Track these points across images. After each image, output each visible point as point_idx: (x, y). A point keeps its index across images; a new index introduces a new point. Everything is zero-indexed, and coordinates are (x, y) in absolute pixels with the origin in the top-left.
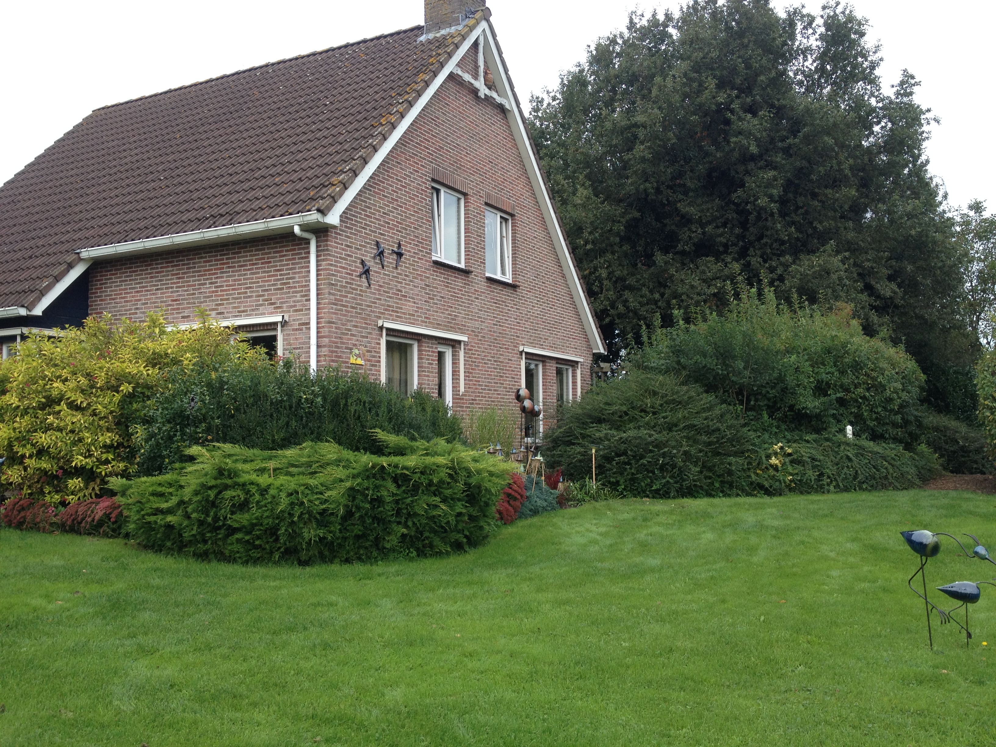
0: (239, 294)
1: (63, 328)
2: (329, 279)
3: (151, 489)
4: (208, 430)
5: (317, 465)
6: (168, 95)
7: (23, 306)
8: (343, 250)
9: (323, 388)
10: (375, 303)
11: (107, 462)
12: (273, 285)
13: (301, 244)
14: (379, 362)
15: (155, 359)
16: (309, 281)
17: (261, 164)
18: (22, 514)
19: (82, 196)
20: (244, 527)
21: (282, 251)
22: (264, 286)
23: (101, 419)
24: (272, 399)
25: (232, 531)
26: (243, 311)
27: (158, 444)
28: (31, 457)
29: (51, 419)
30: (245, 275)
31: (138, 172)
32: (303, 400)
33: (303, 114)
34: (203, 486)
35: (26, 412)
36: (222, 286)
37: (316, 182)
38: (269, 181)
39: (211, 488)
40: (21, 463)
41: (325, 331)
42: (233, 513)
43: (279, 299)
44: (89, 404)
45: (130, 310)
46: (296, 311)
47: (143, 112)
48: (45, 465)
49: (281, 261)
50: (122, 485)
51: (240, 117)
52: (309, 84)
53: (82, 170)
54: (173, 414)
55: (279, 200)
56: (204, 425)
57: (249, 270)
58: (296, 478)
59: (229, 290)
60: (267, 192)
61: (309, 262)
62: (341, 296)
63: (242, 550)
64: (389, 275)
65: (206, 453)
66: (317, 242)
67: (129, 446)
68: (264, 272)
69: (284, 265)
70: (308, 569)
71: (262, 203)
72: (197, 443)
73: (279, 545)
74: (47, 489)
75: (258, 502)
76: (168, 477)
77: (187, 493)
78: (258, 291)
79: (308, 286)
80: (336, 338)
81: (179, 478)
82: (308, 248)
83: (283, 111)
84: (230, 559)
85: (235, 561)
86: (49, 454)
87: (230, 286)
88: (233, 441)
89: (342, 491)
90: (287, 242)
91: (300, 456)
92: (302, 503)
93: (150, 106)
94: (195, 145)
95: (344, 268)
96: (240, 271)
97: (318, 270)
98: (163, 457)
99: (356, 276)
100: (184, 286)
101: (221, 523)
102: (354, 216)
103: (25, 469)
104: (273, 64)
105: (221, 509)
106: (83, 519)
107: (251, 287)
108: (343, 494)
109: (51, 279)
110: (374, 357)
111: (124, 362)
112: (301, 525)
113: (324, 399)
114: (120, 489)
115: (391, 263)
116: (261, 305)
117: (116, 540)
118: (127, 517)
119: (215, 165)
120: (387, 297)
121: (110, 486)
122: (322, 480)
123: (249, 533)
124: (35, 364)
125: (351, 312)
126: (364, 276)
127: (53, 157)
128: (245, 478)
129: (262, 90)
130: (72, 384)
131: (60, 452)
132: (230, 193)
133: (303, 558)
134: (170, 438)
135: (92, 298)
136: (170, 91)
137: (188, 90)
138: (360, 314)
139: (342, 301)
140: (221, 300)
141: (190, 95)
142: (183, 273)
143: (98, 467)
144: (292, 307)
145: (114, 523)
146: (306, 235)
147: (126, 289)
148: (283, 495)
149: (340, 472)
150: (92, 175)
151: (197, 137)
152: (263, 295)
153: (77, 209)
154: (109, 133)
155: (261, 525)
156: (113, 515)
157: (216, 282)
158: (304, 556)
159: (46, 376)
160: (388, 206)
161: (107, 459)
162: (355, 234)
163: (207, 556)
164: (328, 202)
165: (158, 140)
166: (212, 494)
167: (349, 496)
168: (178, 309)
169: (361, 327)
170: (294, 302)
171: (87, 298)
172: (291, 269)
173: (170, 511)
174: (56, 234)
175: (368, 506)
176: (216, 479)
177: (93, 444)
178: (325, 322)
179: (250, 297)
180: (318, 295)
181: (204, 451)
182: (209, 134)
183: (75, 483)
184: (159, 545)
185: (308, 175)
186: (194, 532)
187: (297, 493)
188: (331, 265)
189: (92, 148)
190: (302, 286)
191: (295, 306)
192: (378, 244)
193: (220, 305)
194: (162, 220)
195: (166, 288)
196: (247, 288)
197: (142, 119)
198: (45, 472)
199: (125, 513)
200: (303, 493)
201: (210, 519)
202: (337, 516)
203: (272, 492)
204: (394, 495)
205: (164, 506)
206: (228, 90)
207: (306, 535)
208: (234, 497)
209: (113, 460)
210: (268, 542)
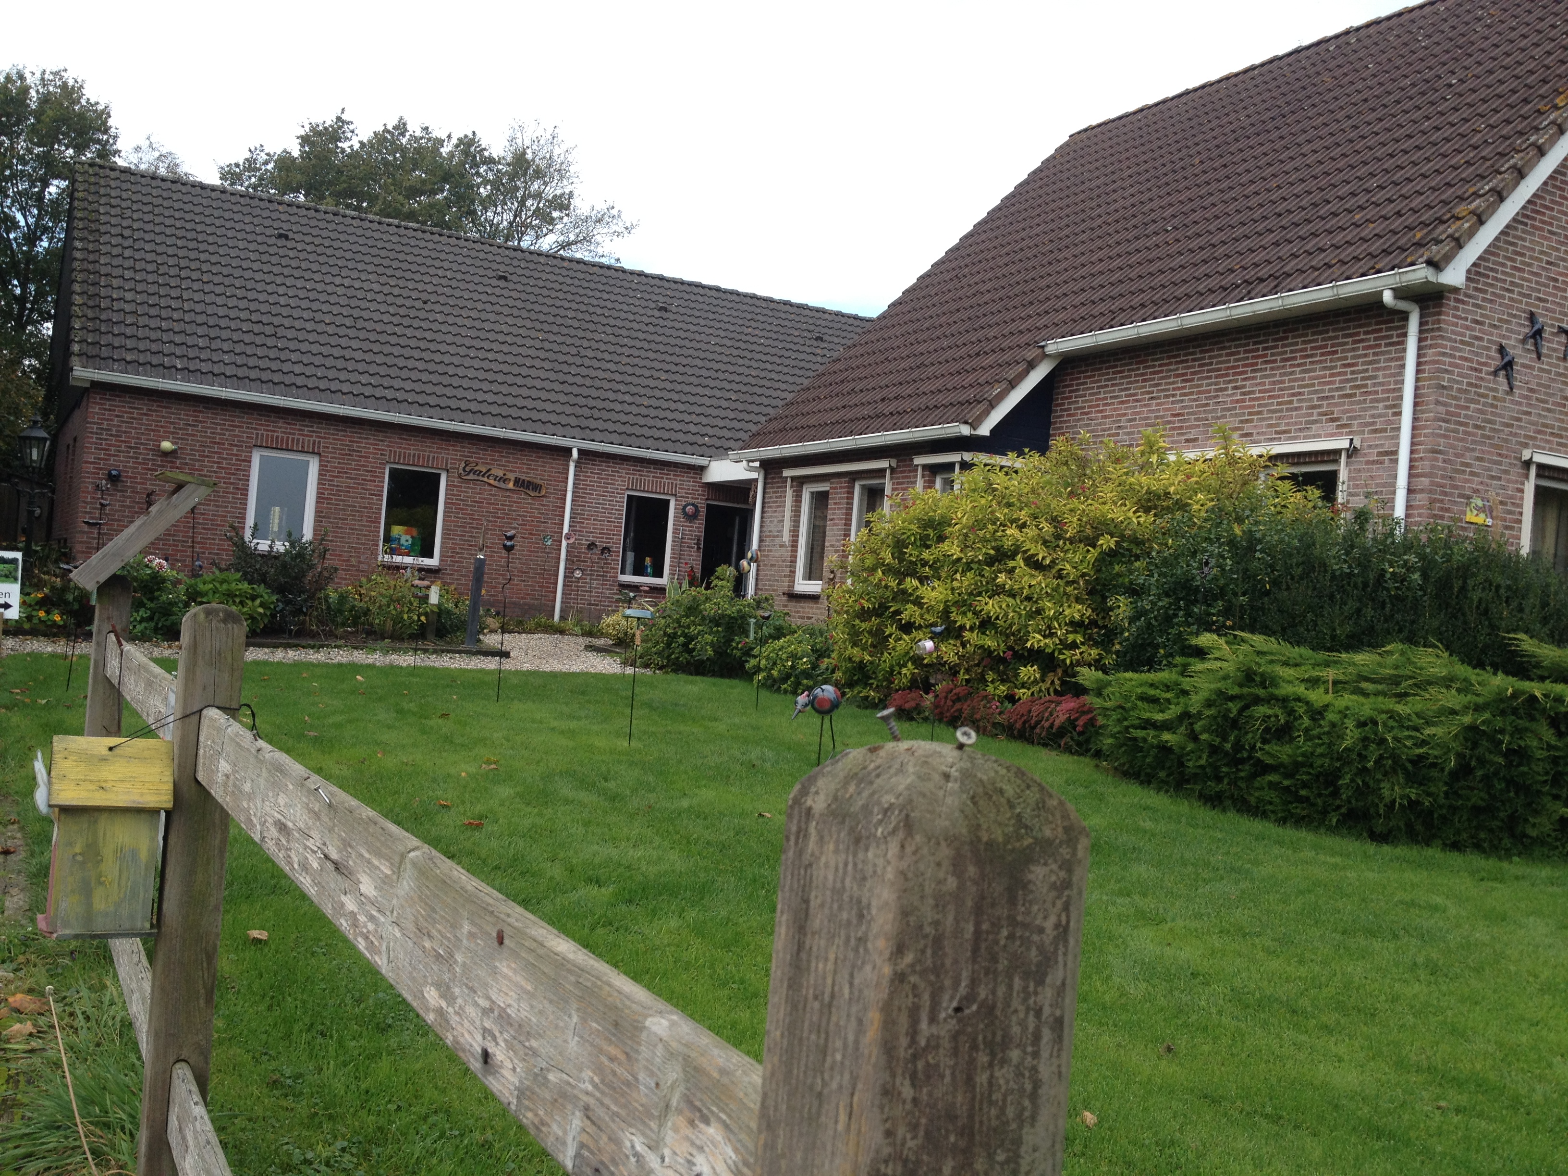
0: (1279, 404)
1: (1021, 454)
2: (1438, 378)
3: (1139, 690)
4: (1227, 612)
5: (1410, 682)
6: (1184, 99)
7: (966, 422)
8: (1467, 328)
9: (1422, 557)
10: (1519, 420)
11: (1074, 646)
12: (1338, 389)
13: (1392, 321)
14: (1520, 522)
15: (1149, 500)
16: (1402, 382)
17: (1330, 195)
18: (958, 706)
19: (1050, 263)
20: (1282, 765)
21: (1358, 334)
22: (1323, 391)
23: (1068, 583)
24: (1334, 571)
25: (1263, 769)
26: (1285, 432)
27: (1149, 625)
28: (972, 629)
29: (1002, 578)
30: (1291, 373)
31: (1134, 221)
32: (1388, 576)
33: (1408, 105)
34: (1220, 693)
35: (968, 567)
36: (1253, 392)
37: (1426, 216)
38: (1343, 220)
39: (1232, 698)
40: (959, 636)
41: (1424, 467)
42: (1265, 741)
43: (1347, 411)
44: (1053, 561)
45: (1110, 429)
46: (1375, 431)
47: (1145, 129)
48: (990, 642)
49: (1354, 350)
50: (1098, 681)
51: (1299, 122)
52: (1421, 54)
53: (1052, 226)
54: (1175, 583)
55: (1359, 250)
56: (1220, 603)
57: (1299, 365)
58: (1372, 699)
59: (1263, 398)
60: (1339, 238)
61: (1404, 350)
62: (1457, 406)
63: (1277, 800)
64: (1549, 372)
65: (1225, 646)
66: (1421, 316)
67: (1105, 627)
68: (1325, 368)
69: (1359, 356)
70: (1386, 848)
71: (1330, 257)
72: (1209, 630)
73: (1338, 802)
74: (990, 676)
75: (1307, 730)
76: (1164, 676)
77: (1195, 702)
78: (1311, 400)
79: (1400, 390)
80: (1443, 477)
81: (1181, 679)
82: (1405, 327)
83: (1371, 103)
84: (1257, 811)
85: (1264, 815)
86: (995, 627)
87: (1265, 391)
88: (1267, 631)
89: (1455, 730)
90: (1368, 317)
91: (1380, 665)
92: (1383, 741)
93: (1154, 119)
94: (1223, 172)
95: (1466, 359)
96: (1284, 367)
97: (1419, 364)
98: (1157, 647)
99: (1488, 373)
100: (1192, 393)
101: (1245, 755)
102: (1492, 270)
103: (964, 645)
104: (1358, 29)
105: (1246, 733)
106: (1038, 723)
107: (1300, 394)
108: (1456, 735)
109: (1004, 385)
110: (1511, 512)
111: (1104, 503)
112: (1379, 776)
113: (1425, 576)
114: (1094, 686)
115: (1555, 350)
116: (1315, 422)
117: (1082, 758)
118: (1101, 727)
119: (1254, 201)
120: (1544, 409)
121: (1080, 679)
122: (1419, 707)
123: (1287, 776)
124: (983, 501)
125: (1474, 435)
126: (1503, 373)
127: (1013, 209)
128: (1286, 690)
129: (1338, 72)
130: (1031, 532)
131: (1011, 626)
132: (1277, 244)
133: (1378, 830)
134: (1168, 620)
135: (1057, 411)
136: (1187, 93)
137: (1215, 87)
138: (1489, 437)
139: (1459, 415)
140: (1250, 414)
141: (1219, 96)
142: (1192, 373)
143: (1061, 653)
144: (1367, 424)
145: (1081, 734)
146: (1402, 305)
147: (1106, 398)
148: (1350, 724)
149: (1451, 699)
150: (1066, 232)
151: (1227, 159)
152: (1320, 406)
153: (1043, 283)
154: (1092, 167)
155: (1311, 766)
156: (1080, 722)
157: (1244, 386)
158: (1379, 826)
159: (998, 519)
160: (1558, 250)
161: (1074, 642)
162: (1491, 301)
163: (1221, 802)
164: (1446, 248)
165: (1164, 170)
166: (1234, 708)
167: (1466, 739)
168: (1181, 428)
169: (1491, 461)
170: (1373, 416)
171: (1050, 411)
172: (1370, 363)
173: (1166, 726)
174: (1013, 320)
175: (1501, 760)
176: (1241, 685)
177: (1057, 619)
178: (1426, 451)
179: (1296, 409)
180: (1416, 404)
181: (1222, 641)
182: (1247, 154)
183: (1029, 672)
184: (1147, 774)
185: (1413, 205)
186: (1202, 762)
187: (1375, 723)
188: (1444, 354)
189: (1067, 192)
190: (1388, 391)
191: (1374, 423)
192: (1532, 318)
193: (1247, 421)
194: (1167, 293)
195: (1166, 396)
196: (1293, 395)
197: (1143, 140)
198: (988, 652)
199: (1101, 721)
200: (1385, 724)
201: (1228, 746)
202: (1443, 770)
203: (1331, 716)
204: (1550, 747)
205: (1159, 717)
206: (1281, 80)
207: (1386, 793)
208: (1269, 717)
209: (1082, 643)
210: (1320, 795)
